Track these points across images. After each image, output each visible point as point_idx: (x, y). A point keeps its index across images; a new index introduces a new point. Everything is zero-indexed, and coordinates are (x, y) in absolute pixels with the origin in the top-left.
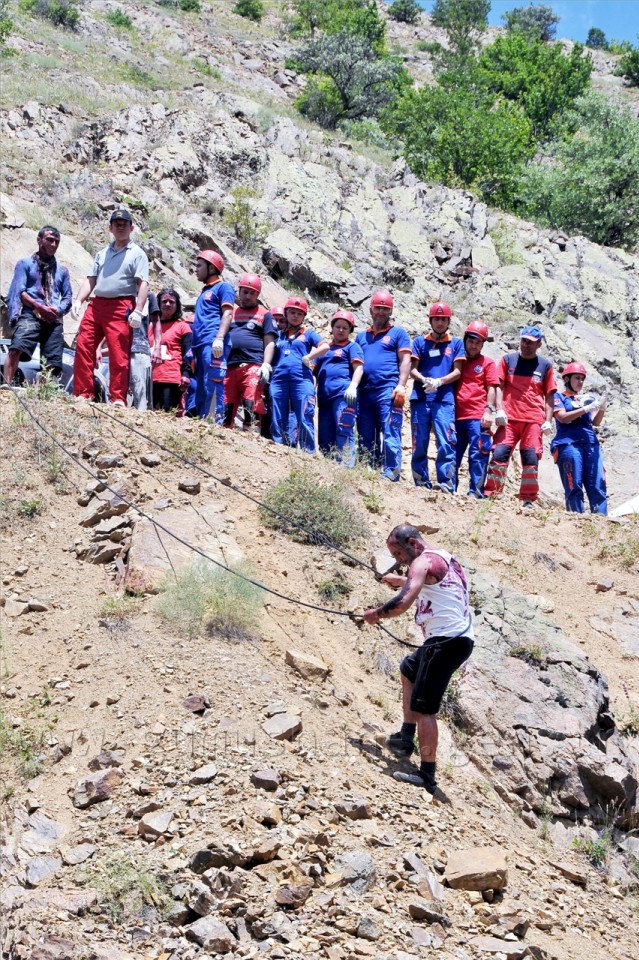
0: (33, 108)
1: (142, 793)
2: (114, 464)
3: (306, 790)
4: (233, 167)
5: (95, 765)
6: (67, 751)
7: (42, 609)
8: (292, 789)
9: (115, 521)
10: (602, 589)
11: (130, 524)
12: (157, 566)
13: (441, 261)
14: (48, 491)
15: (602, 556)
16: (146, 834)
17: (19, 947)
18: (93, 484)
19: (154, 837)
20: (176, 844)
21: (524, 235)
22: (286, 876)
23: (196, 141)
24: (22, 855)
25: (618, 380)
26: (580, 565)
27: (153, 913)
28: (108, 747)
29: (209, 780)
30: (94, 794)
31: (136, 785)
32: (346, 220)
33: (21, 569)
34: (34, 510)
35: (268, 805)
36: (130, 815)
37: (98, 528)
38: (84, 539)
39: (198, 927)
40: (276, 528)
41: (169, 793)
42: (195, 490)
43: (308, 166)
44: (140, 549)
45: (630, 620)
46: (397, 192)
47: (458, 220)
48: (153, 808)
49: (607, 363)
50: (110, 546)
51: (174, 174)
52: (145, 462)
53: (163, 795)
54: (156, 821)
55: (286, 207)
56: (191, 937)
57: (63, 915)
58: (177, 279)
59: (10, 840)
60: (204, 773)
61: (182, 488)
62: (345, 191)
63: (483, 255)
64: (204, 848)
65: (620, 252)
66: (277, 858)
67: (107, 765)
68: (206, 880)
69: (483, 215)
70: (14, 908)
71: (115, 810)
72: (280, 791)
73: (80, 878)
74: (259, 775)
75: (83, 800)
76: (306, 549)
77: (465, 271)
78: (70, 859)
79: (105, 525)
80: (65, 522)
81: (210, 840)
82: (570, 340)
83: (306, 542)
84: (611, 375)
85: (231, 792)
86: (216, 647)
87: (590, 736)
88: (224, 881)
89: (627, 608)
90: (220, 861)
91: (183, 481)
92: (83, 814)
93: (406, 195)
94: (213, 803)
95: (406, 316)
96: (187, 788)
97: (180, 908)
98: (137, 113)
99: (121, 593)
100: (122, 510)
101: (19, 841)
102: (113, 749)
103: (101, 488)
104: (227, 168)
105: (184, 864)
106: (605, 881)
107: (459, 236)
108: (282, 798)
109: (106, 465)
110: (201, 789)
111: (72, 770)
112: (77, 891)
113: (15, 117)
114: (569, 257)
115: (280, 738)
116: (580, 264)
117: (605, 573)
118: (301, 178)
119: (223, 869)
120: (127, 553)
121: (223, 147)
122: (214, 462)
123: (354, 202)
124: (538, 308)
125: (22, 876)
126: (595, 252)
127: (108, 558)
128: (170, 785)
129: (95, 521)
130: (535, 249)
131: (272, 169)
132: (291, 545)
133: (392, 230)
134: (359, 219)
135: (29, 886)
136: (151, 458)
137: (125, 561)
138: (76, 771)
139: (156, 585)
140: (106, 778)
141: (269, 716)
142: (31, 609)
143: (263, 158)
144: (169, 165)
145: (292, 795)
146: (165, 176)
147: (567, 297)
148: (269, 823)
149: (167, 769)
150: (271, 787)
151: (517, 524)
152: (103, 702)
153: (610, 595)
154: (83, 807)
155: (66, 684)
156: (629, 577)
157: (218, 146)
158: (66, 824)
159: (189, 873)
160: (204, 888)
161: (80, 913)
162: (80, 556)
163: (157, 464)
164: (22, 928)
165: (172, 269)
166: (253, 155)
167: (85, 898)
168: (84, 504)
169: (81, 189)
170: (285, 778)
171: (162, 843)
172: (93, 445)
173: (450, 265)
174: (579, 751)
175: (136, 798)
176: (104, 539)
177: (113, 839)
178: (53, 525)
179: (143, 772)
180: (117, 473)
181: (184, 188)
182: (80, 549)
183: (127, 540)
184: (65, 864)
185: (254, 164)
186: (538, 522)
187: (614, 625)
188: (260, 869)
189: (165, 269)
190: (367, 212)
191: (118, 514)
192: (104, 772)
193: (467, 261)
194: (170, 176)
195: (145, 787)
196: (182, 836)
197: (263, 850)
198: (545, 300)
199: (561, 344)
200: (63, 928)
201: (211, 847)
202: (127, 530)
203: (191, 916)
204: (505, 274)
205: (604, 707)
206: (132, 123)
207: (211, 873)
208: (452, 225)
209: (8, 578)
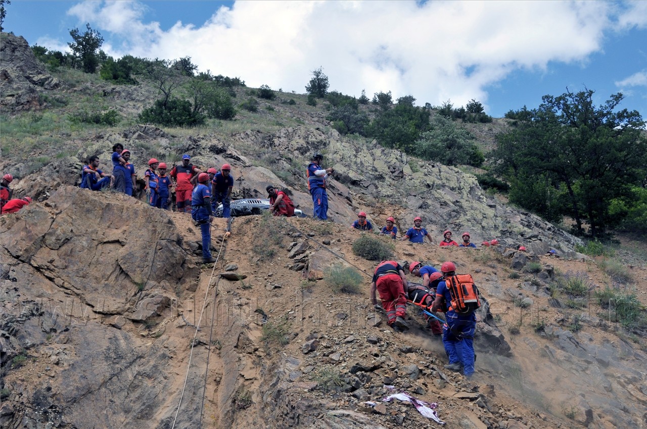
0: (249, 132)
1: (327, 347)
2: (299, 236)
3: (387, 343)
4: (318, 146)
5: (308, 339)
6: (297, 335)
7: (280, 287)
8: (383, 343)
9: (302, 256)
10: (477, 272)
11: (307, 256)
12: (319, 270)
13: (393, 172)
14: (276, 247)
15: (475, 260)
16: (331, 362)
17: (292, 402)
18: (292, 244)
19: (334, 362)
20: (343, 364)
21: (420, 163)
22: (386, 373)
23: (306, 138)
24: (286, 371)
25: (462, 207)
26: (468, 265)
27: (339, 389)
28: (312, 333)
29: (351, 342)
30: (310, 349)
31: (324, 344)
32: (359, 161)
33: (270, 274)
34: (272, 254)
35: (375, 349)
36: (324, 355)
37: (295, 258)
38: (291, 263)
39: (357, 392)
40: (359, 255)
41: (338, 347)
42: (329, 244)
43: (343, 144)
44: (312, 264)
45: (489, 282)
46: (374, 151)
47: (397, 159)
48: (332, 352)
49: (457, 201)
50: (301, 264)
51: (298, 149)
52: (309, 235)
53: (335, 348)
54: (334, 357)
55: (338, 157)
56: (355, 396)
57: (306, 390)
58: (305, 181)
59: (282, 366)
60: (349, 339)
61: (324, 243)
62: (357, 151)
63: (407, 170)
64: (355, 365)
65: (453, 167)
66: (382, 367)
67: (312, 339)
68: (357, 376)
69: (405, 157)
70: (288, 389)
71: (318, 354)
72: (378, 344)
73: (310, 377)
74: (370, 339)
75: (306, 352)
76: (371, 262)
77: (401, 175)
78: (305, 371)
79: (298, 257)
80: (284, 258)
81: (356, 362)
82: (443, 195)
83: (371, 259)
84: (458, 205)
85: (361, 345)
86: (345, 296)
87: (485, 321)
88: (363, 376)
89: (487, 278)
90: (361, 369)
91: (324, 240)
92: (307, 356)
93: (378, 152)
94: (355, 350)
95: (384, 190)
96: (344, 345)
97: (349, 387)
98: (283, 131)
99: (307, 280)
100: (303, 252)
101: (285, 366)
102: (315, 332)
103: (295, 245)
104: (316, 146)
105: (348, 371)
106: (497, 373)
107: (398, 164)
108: (380, 346)
109: (295, 237)
110: (349, 345)
111: (300, 341)
112: (309, 382)
113: (243, 136)
114: (436, 170)
115: (375, 326)
116: (440, 172)
117: (476, 267)
118: (341, 148)
119: (363, 372)
120: (308, 266)
121: (314, 139)
122: (334, 234)
123: (361, 155)
124: (428, 186)
125: (288, 378)
126: (444, 168)
127: (301, 268)
128: (337, 344)
129: (294, 256)
130: (424, 167)
131: (331, 145)
132: (365, 260)
133: (375, 163)
134: (363, 160)
135: (291, 381)
136: (311, 234)
137: (307, 269)
138: (302, 341)
139: (320, 277)
140: (313, 343)
141: (369, 319)
142: (276, 287)
143: (328, 142)
144: (296, 146)
145: (383, 346)
146: (295, 150)
147: (438, 182)
148: (376, 355)
149: (335, 339)
150: (374, 343)
151: (443, 252)
152: (307, 317)
153: (480, 274)
154: (306, 354)
155: (293, 312)
156: (485, 268)
157: (312, 139)
158: (301, 360)
159: (350, 374)
160: (357, 379)
161: (312, 390)
162: (291, 268)
163: (314, 235)
164: (292, 396)
165: (303, 177)
166: (325, 141)
167: (313, 384)
168: (289, 251)
169: (269, 154)
170: (379, 340)
171: (338, 364)
172: (290, 231)
173: (396, 174)
174: (482, 327)
175: (325, 350)
176: (299, 262)
177: (319, 364)
178: (279, 258)
179: (326, 340)
180: (300, 240)
181: (302, 154)
182: (290, 266)
183: (307, 262)
184: (304, 373)
185: (325, 144)
186: (450, 251)
187: (483, 285)
188: (376, 372)
189: (300, 178)
190: (365, 157)
191: (302, 253)
192: (312, 341)
193: (402, 172)
194: (297, 150)
195: (328, 345)
196: (345, 361)
197: (376, 364)
198: (431, 183)
199: (440, 196)
200: (308, 394)
201: (357, 364)
202: (307, 258)
203: (353, 389)
204: (415, 175)
205: (488, 311)
206: (282, 134)
207: (358, 373)
208: (395, 161)
209: (265, 277)
